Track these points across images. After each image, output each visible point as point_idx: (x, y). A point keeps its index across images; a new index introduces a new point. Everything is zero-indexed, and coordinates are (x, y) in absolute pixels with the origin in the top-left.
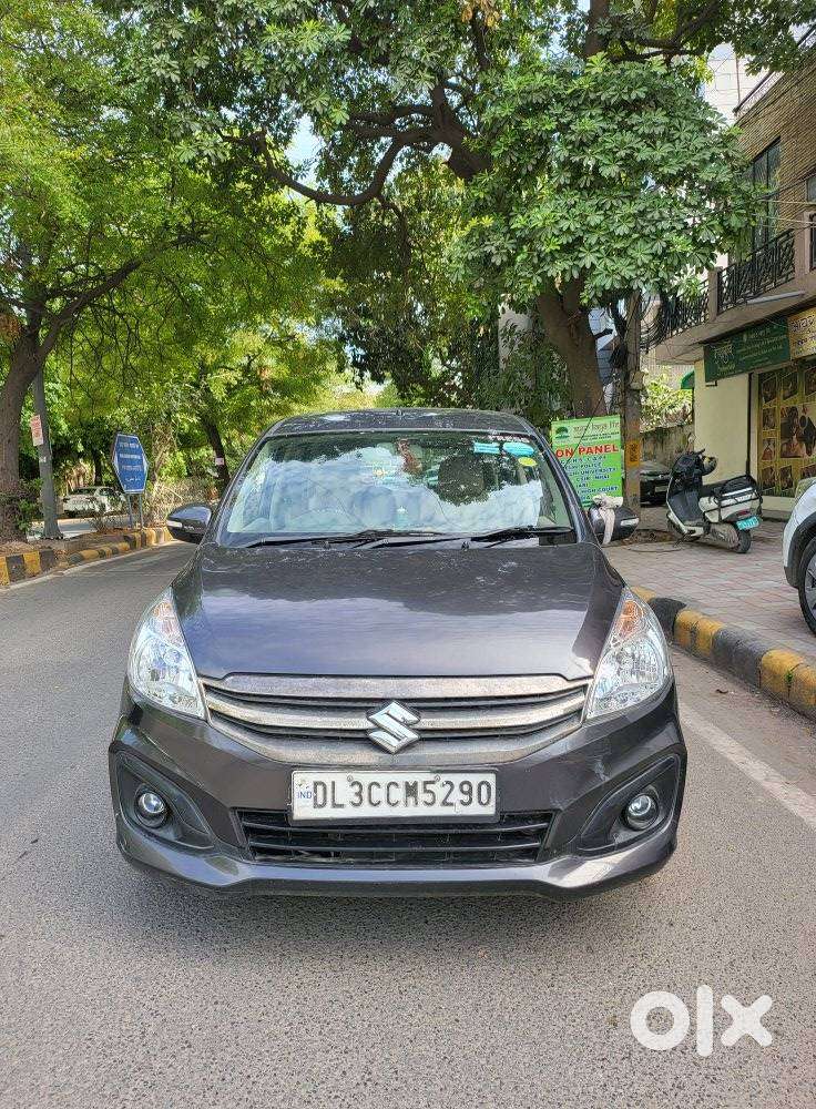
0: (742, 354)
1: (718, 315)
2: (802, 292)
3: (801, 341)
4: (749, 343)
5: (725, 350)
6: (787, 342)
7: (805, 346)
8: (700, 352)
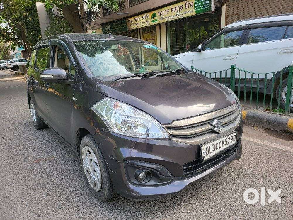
0: (114, 28)
1: (104, 16)
2: (128, 13)
3: (130, 26)
4: (116, 25)
5: (108, 27)
6: (126, 26)
7: (131, 27)
8: (101, 26)
